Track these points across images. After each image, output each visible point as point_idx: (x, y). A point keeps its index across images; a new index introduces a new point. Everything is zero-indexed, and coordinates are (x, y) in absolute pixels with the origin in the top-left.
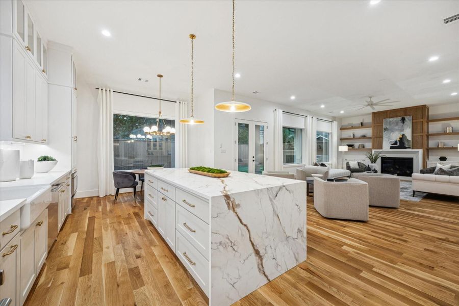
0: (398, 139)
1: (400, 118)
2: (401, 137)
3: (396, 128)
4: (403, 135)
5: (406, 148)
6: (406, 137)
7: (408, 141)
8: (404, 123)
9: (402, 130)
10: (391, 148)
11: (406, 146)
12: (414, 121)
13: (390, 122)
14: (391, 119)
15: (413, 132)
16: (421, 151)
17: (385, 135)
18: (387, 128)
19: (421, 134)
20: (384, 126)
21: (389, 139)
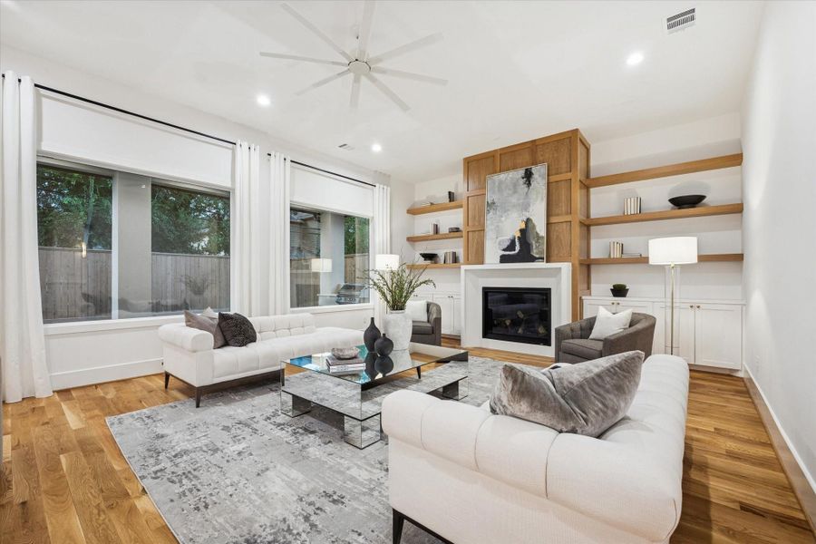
0: (518, 234)
1: (521, 172)
2: (523, 226)
3: (514, 200)
4: (528, 221)
5: (533, 259)
6: (534, 226)
7: (538, 237)
8: (529, 184)
9: (526, 207)
10: (504, 259)
11: (535, 253)
12: (553, 178)
13: (501, 183)
14: (503, 176)
15: (549, 215)
16: (566, 268)
17: (490, 220)
18: (494, 203)
19: (568, 218)
20: (489, 198)
21: (499, 232)
